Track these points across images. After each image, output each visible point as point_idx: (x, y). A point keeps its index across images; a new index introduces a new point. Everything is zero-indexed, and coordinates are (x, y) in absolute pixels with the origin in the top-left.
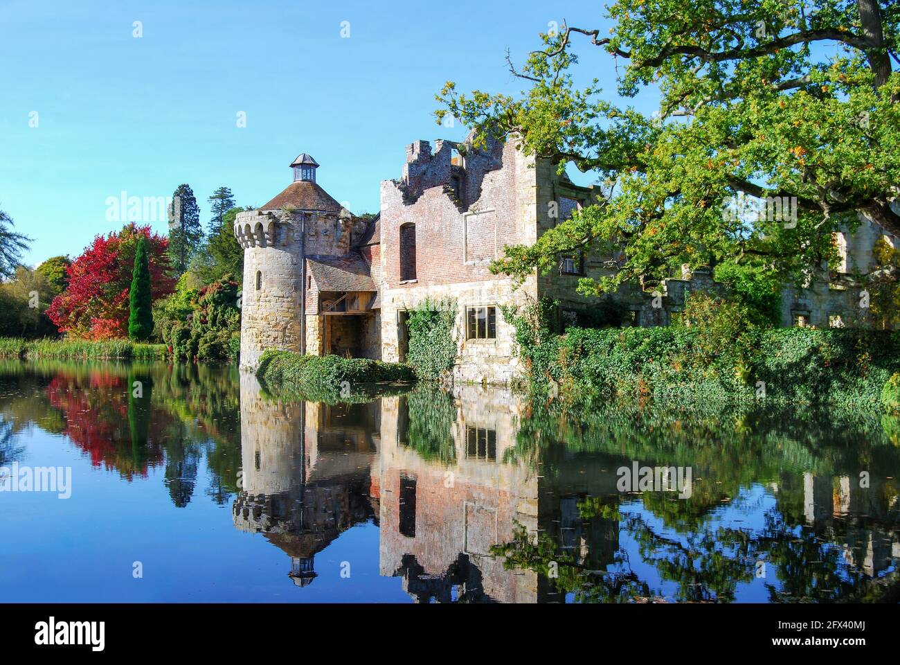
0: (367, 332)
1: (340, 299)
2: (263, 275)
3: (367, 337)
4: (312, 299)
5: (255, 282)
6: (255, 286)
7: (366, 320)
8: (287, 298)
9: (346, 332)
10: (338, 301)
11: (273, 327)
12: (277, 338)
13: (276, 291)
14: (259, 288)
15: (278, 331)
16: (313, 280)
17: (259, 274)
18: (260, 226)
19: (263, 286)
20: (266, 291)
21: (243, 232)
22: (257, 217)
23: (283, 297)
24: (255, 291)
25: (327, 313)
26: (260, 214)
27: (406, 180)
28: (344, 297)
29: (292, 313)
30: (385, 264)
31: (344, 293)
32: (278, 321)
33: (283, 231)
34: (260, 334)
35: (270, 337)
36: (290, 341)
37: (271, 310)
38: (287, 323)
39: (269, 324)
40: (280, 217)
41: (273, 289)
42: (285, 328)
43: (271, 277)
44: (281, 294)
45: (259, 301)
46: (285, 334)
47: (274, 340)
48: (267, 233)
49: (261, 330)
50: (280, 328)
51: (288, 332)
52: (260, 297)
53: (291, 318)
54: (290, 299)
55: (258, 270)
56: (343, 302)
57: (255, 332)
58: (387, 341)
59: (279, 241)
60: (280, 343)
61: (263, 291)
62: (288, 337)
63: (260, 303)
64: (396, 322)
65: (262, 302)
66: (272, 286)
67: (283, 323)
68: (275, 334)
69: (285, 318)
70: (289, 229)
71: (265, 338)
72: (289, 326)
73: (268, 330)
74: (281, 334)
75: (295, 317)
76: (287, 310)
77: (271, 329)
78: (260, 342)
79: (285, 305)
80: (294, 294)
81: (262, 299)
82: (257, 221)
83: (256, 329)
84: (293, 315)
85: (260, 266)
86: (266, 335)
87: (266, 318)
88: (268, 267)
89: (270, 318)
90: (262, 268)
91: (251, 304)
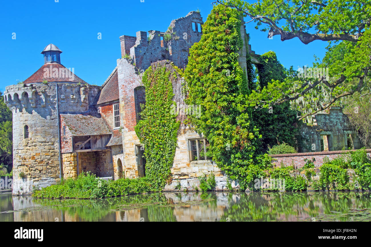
0: (105, 162)
1: (87, 141)
2: (29, 128)
3: (105, 165)
4: (66, 142)
5: (23, 133)
6: (24, 136)
7: (104, 154)
8: (48, 142)
9: (90, 163)
10: (86, 142)
11: (39, 163)
12: (42, 170)
13: (40, 138)
14: (26, 136)
15: (42, 166)
16: (67, 129)
17: (26, 127)
18: (26, 94)
19: (30, 135)
20: (33, 138)
21: (12, 99)
22: (23, 88)
23: (45, 142)
24: (24, 139)
25: (79, 151)
26: (25, 86)
27: (133, 58)
28: (89, 139)
29: (52, 152)
30: (124, 115)
31: (90, 136)
32: (42, 159)
33: (42, 97)
34: (29, 169)
35: (37, 170)
36: (51, 173)
37: (36, 152)
38: (49, 160)
39: (35, 161)
40: (40, 87)
41: (38, 137)
42: (48, 164)
43: (36, 129)
44: (43, 140)
45: (27, 146)
46: (48, 167)
47: (40, 172)
48: (31, 99)
49: (30, 166)
50: (44, 164)
51: (50, 166)
52: (28, 143)
53: (52, 156)
54: (50, 143)
55: (25, 125)
56: (89, 142)
57: (25, 167)
58: (129, 167)
59: (40, 104)
60: (44, 174)
61: (30, 139)
62: (50, 169)
63: (28, 148)
64: (135, 154)
65: (30, 147)
66: (36, 135)
67: (46, 160)
68: (40, 168)
69: (47, 157)
70: (47, 96)
71: (33, 171)
72: (50, 162)
73: (35, 165)
74: (44, 167)
75: (54, 155)
76: (48, 150)
77: (37, 165)
78: (30, 174)
79: (47, 147)
80: (53, 140)
81: (30, 144)
82: (23, 91)
83: (26, 166)
84: (53, 154)
85: (26, 122)
86: (33, 169)
87: (33, 158)
88: (33, 122)
89: (36, 157)
90: (28, 123)
91: (21, 148)
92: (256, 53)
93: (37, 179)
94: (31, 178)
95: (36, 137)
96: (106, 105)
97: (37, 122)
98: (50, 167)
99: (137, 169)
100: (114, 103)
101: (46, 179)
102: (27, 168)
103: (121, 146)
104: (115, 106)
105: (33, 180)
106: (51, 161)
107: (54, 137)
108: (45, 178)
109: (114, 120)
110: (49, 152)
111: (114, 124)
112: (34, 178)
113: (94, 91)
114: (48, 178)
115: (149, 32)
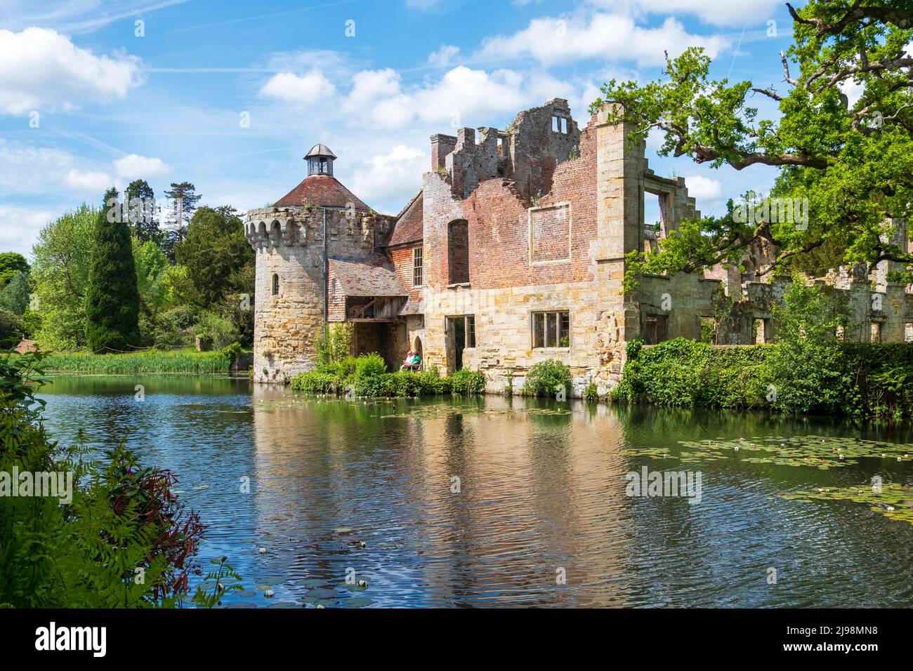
0: (396, 341)
1: (369, 305)
2: (280, 279)
3: (395, 345)
4: (336, 305)
5: (271, 286)
6: (271, 291)
7: (394, 328)
8: (308, 303)
9: (371, 340)
10: (366, 307)
11: (293, 335)
12: (297, 347)
13: (295, 295)
14: (276, 291)
15: (298, 339)
16: (338, 283)
17: (276, 277)
18: (276, 225)
19: (281, 290)
20: (284, 296)
21: (257, 230)
22: (273, 215)
23: (303, 303)
24: (271, 296)
25: (355, 320)
26: (276, 211)
27: (451, 174)
28: (372, 302)
29: (313, 320)
30: (430, 266)
31: (373, 297)
32: (297, 329)
33: (303, 229)
34: (278, 344)
35: (289, 347)
36: (311, 351)
37: (289, 317)
38: (309, 331)
39: (288, 332)
40: (299, 214)
41: (292, 294)
42: (306, 337)
43: (289, 281)
44: (301, 299)
45: (275, 306)
46: (307, 342)
47: (294, 350)
48: (285, 232)
49: (279, 339)
50: (300, 337)
51: (309, 341)
52: (277, 303)
53: (312, 326)
54: (311, 305)
55: (273, 273)
56: (372, 307)
57: (272, 341)
58: (432, 351)
59: (298, 241)
60: (301, 353)
61: (280, 297)
62: (309, 346)
63: (278, 310)
64: (443, 330)
65: (279, 308)
66: (290, 291)
67: (303, 331)
68: (294, 343)
69: (305, 326)
70: (309, 228)
71: (283, 348)
72: (310, 335)
73: (287, 338)
74: (301, 342)
75: (317, 324)
76: (308, 316)
77: (290, 337)
78: (278, 352)
79: (306, 311)
80: (315, 300)
81: (280, 305)
82: (273, 219)
83: (272, 339)
84: (314, 322)
85: (276, 269)
86: (284, 344)
87: (284, 326)
88: (286, 270)
89: (289, 326)
90: (279, 271)
91: (266, 310)
92: (655, 174)
93: (289, 360)
94: (280, 357)
95: (290, 293)
96: (402, 248)
97: (293, 270)
98: (309, 344)
99: (445, 356)
100: (416, 246)
101: (304, 360)
102: (274, 341)
103: (421, 317)
104: (416, 250)
105: (283, 361)
106: (312, 334)
107: (317, 296)
108: (301, 360)
109: (412, 273)
110: (309, 318)
111: (412, 281)
112: (285, 358)
113: (384, 224)
114: (306, 360)
115: (478, 129)
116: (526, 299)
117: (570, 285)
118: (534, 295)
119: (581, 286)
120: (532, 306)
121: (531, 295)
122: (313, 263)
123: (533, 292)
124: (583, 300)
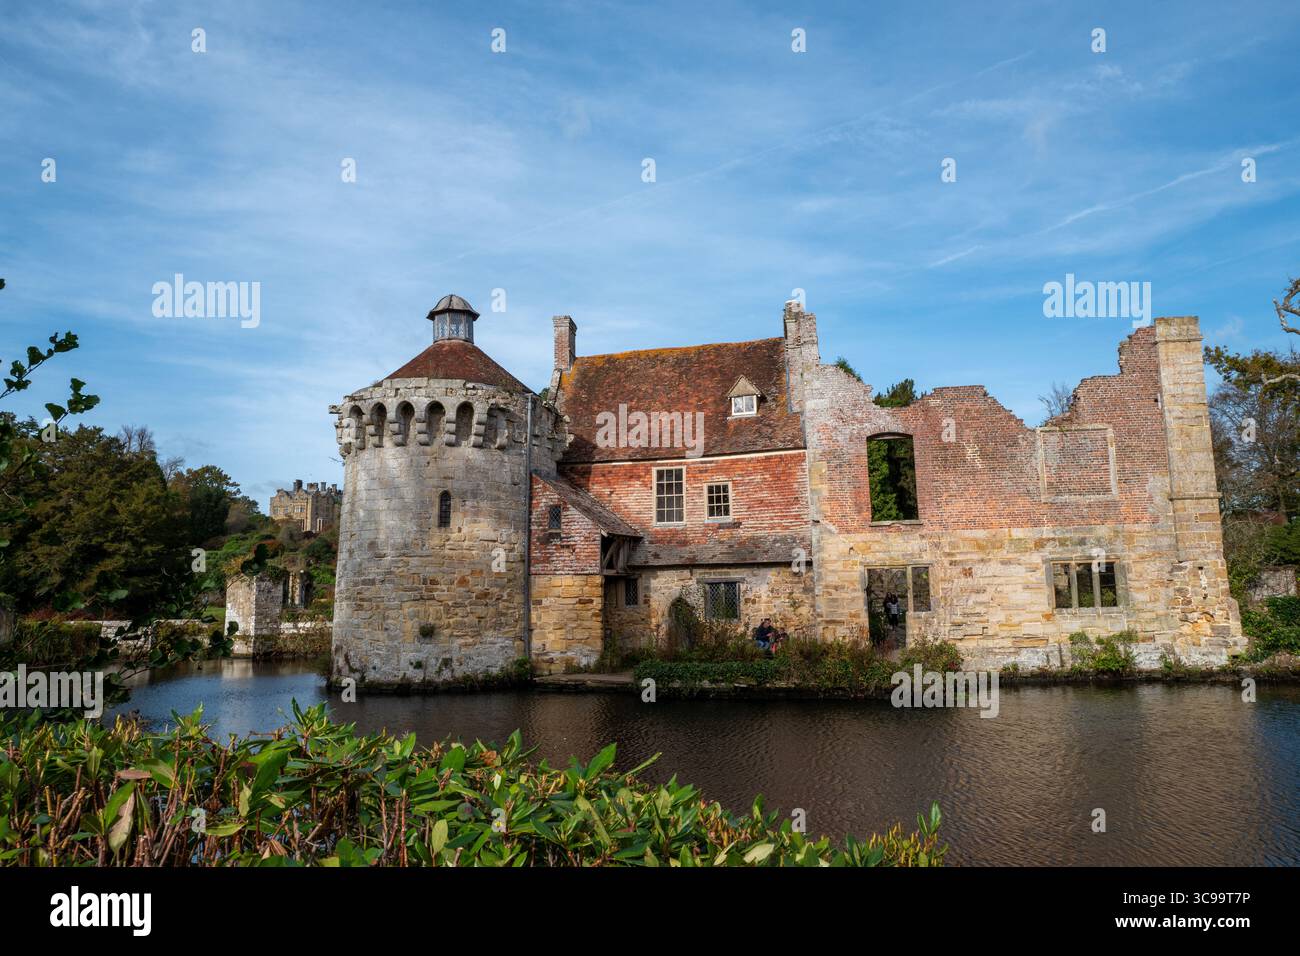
2: (455, 501)
4: (566, 547)
5: (435, 511)
6: (435, 520)
8: (503, 543)
11: (479, 596)
12: (484, 617)
13: (485, 531)
14: (444, 520)
15: (487, 603)
16: (574, 512)
17: (445, 497)
19: (456, 519)
20: (464, 529)
23: (495, 542)
24: (435, 529)
29: (511, 571)
32: (486, 587)
34: (447, 611)
35: (472, 615)
36: (507, 624)
37: (472, 566)
38: (503, 589)
39: (470, 591)
41: (479, 526)
42: (500, 599)
43: (474, 504)
44: (493, 535)
46: (501, 608)
47: (479, 622)
49: (450, 603)
51: (505, 606)
52: (446, 540)
53: (510, 581)
54: (507, 546)
55: (441, 490)
57: (434, 606)
59: (491, 440)
60: (491, 627)
61: (455, 530)
62: (504, 615)
66: (475, 522)
67: (496, 589)
68: (480, 611)
69: (499, 581)
70: (508, 421)
72: (506, 595)
73: (466, 603)
74: (491, 609)
75: (516, 579)
77: (473, 601)
78: (448, 626)
80: (513, 538)
81: (454, 544)
83: (436, 602)
85: (449, 483)
87: (463, 580)
88: (468, 486)
89: (471, 580)
90: (449, 485)
91: (419, 552)
93: (469, 640)
94: (452, 636)
95: (476, 525)
96: (615, 467)
98: (505, 610)
100: (660, 464)
101: (495, 640)
104: (659, 472)
106: (509, 595)
107: (517, 531)
109: (652, 503)
111: (654, 514)
112: (461, 637)
114: (499, 640)
116: (1040, 544)
117: (1120, 528)
118: (1053, 539)
119: (1137, 529)
120: (1050, 553)
121: (1049, 540)
122: (512, 477)
123: (1052, 536)
124: (1143, 546)
